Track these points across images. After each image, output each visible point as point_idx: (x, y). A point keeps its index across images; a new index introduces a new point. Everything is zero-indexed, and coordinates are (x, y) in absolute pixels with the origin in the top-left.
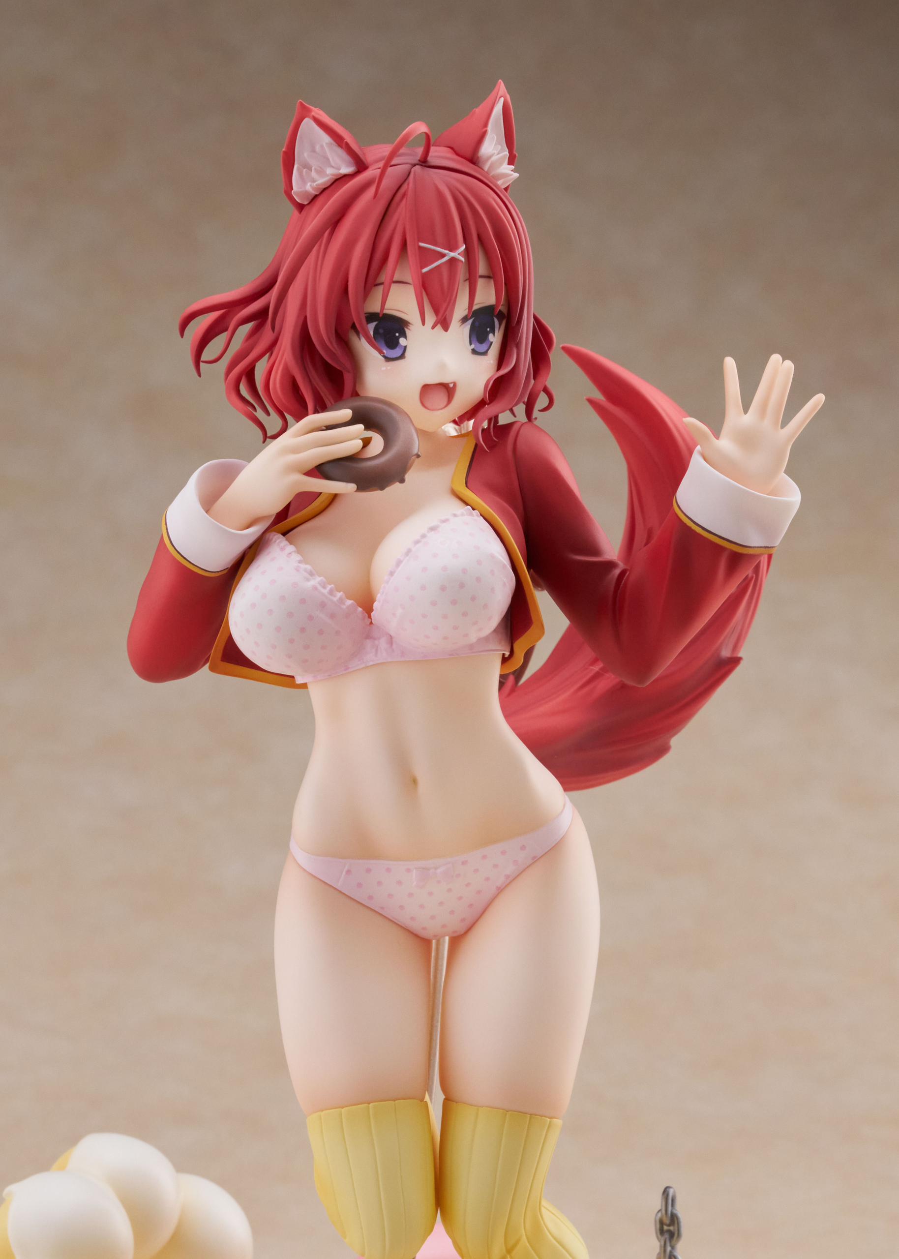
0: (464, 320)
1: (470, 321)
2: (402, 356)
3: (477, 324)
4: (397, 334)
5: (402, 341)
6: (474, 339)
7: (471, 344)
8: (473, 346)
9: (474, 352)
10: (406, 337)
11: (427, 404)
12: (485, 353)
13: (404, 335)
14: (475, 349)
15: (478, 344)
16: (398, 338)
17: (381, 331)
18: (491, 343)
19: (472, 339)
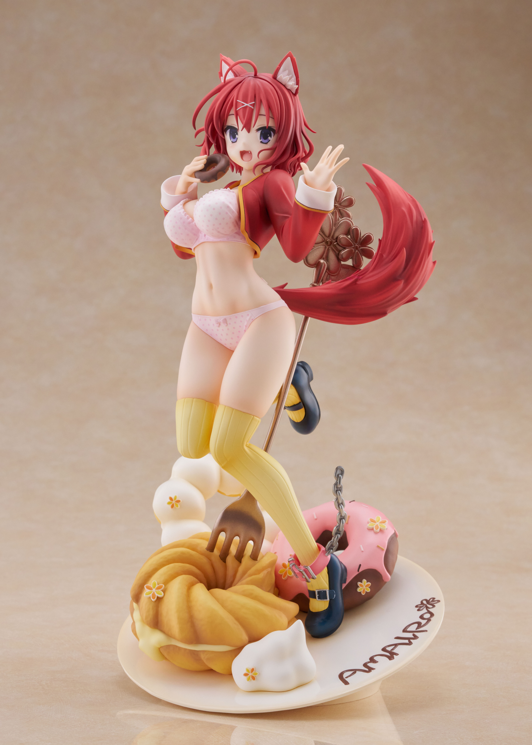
0: (258, 130)
1: (260, 131)
2: (236, 142)
3: (263, 132)
4: (235, 134)
5: (237, 136)
6: (262, 137)
7: (260, 139)
8: (261, 140)
9: (261, 142)
10: (238, 135)
11: (244, 158)
12: (266, 143)
13: (237, 134)
14: (262, 141)
15: (263, 140)
16: (236, 135)
17: (231, 132)
18: (270, 140)
19: (261, 138)
